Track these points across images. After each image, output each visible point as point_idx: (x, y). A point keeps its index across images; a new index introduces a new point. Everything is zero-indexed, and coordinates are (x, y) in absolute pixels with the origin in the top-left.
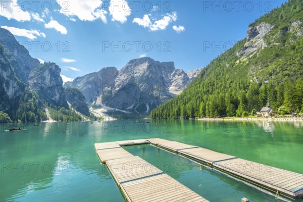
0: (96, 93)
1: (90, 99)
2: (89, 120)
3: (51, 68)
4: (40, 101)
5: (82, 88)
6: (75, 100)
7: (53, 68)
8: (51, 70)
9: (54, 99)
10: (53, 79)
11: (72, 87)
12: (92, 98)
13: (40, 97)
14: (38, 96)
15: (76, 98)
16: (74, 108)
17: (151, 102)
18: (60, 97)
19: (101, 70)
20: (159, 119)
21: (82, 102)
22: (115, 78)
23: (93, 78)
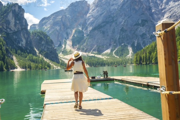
0: (65, 36)
1: (59, 43)
2: (59, 68)
3: (15, 10)
4: (7, 48)
5: (49, 31)
6: (43, 45)
7: (17, 9)
8: (14, 12)
9: (20, 45)
10: (18, 22)
11: (38, 31)
12: (61, 42)
13: (7, 44)
14: (4, 42)
15: (43, 43)
16: (41, 54)
17: (134, 43)
18: (27, 43)
19: (69, 7)
20: (146, 64)
21: (50, 47)
22: (86, 15)
23: (60, 17)
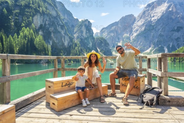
0: (117, 40)
1: (113, 45)
2: (113, 62)
3: (86, 24)
4: (82, 48)
5: (106, 37)
6: (102, 46)
7: (87, 23)
9: (89, 46)
10: (88, 32)
11: (100, 37)
12: (114, 44)
13: (81, 46)
14: (80, 45)
15: (103, 45)
16: (102, 53)
17: (169, 45)
18: (92, 45)
19: (121, 19)
20: (179, 62)
21: (107, 48)
22: (133, 25)
23: (114, 27)
